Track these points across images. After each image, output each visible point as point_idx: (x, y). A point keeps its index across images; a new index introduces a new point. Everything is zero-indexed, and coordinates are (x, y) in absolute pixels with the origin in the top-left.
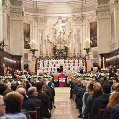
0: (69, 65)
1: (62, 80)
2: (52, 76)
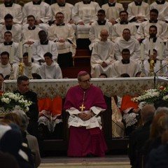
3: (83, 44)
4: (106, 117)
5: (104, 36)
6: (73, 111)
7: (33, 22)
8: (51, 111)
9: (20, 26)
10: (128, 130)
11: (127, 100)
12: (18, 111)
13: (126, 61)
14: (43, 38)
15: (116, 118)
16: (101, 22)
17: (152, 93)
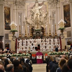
0: (46, 44)
1: (39, 57)
2: (30, 54)
3: (39, 45)
4: (43, 57)
5: (42, 44)
6: (37, 56)
7: (31, 42)
8: (34, 56)
9: (29, 43)
10: (46, 59)
11: (46, 54)
12: (28, 56)
13: (46, 48)
14: (32, 45)
15: (44, 57)
16: (42, 42)
17: (50, 53)
